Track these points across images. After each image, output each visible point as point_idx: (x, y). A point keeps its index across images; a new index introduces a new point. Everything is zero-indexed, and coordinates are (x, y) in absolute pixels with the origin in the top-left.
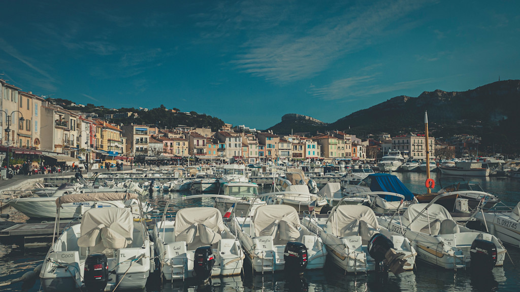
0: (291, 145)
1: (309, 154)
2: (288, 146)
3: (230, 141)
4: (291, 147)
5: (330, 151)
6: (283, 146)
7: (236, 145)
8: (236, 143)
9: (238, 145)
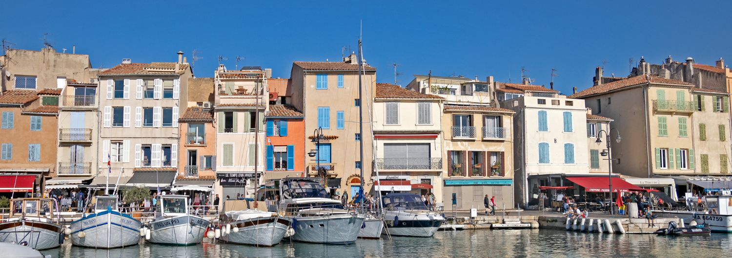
0: (436, 109)
1: (543, 158)
2: (424, 117)
3: (119, 94)
4: (439, 120)
5: (656, 142)
6: (392, 117)
7: (148, 114)
8: (149, 103)
9: (158, 117)
